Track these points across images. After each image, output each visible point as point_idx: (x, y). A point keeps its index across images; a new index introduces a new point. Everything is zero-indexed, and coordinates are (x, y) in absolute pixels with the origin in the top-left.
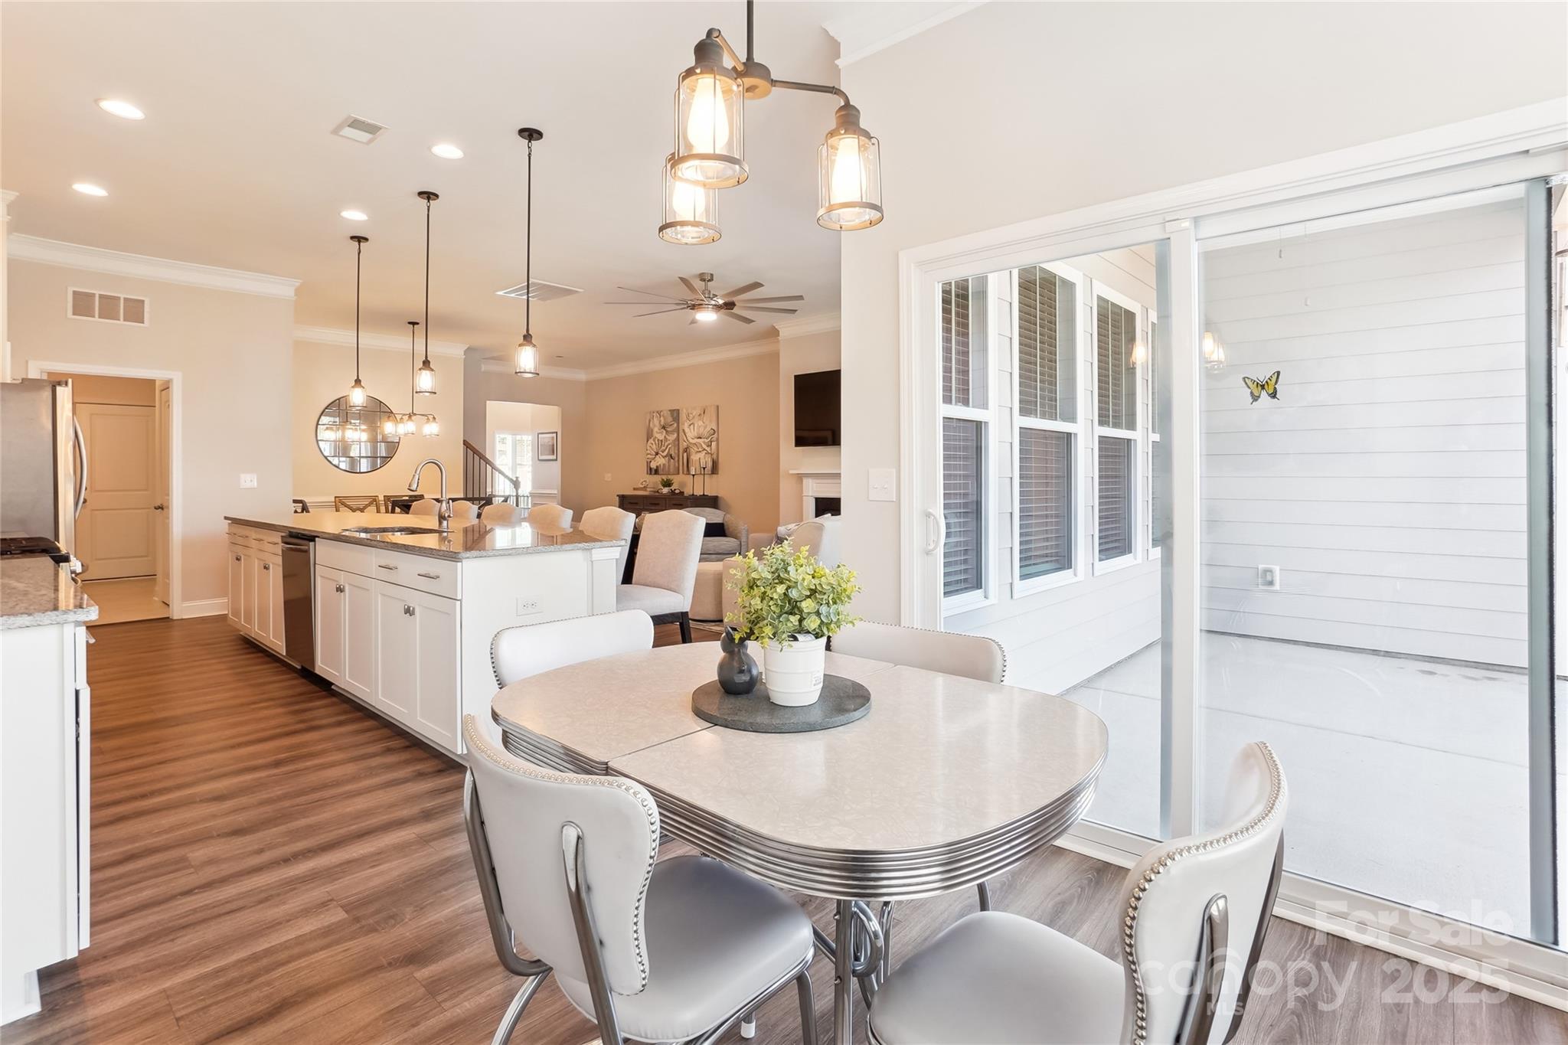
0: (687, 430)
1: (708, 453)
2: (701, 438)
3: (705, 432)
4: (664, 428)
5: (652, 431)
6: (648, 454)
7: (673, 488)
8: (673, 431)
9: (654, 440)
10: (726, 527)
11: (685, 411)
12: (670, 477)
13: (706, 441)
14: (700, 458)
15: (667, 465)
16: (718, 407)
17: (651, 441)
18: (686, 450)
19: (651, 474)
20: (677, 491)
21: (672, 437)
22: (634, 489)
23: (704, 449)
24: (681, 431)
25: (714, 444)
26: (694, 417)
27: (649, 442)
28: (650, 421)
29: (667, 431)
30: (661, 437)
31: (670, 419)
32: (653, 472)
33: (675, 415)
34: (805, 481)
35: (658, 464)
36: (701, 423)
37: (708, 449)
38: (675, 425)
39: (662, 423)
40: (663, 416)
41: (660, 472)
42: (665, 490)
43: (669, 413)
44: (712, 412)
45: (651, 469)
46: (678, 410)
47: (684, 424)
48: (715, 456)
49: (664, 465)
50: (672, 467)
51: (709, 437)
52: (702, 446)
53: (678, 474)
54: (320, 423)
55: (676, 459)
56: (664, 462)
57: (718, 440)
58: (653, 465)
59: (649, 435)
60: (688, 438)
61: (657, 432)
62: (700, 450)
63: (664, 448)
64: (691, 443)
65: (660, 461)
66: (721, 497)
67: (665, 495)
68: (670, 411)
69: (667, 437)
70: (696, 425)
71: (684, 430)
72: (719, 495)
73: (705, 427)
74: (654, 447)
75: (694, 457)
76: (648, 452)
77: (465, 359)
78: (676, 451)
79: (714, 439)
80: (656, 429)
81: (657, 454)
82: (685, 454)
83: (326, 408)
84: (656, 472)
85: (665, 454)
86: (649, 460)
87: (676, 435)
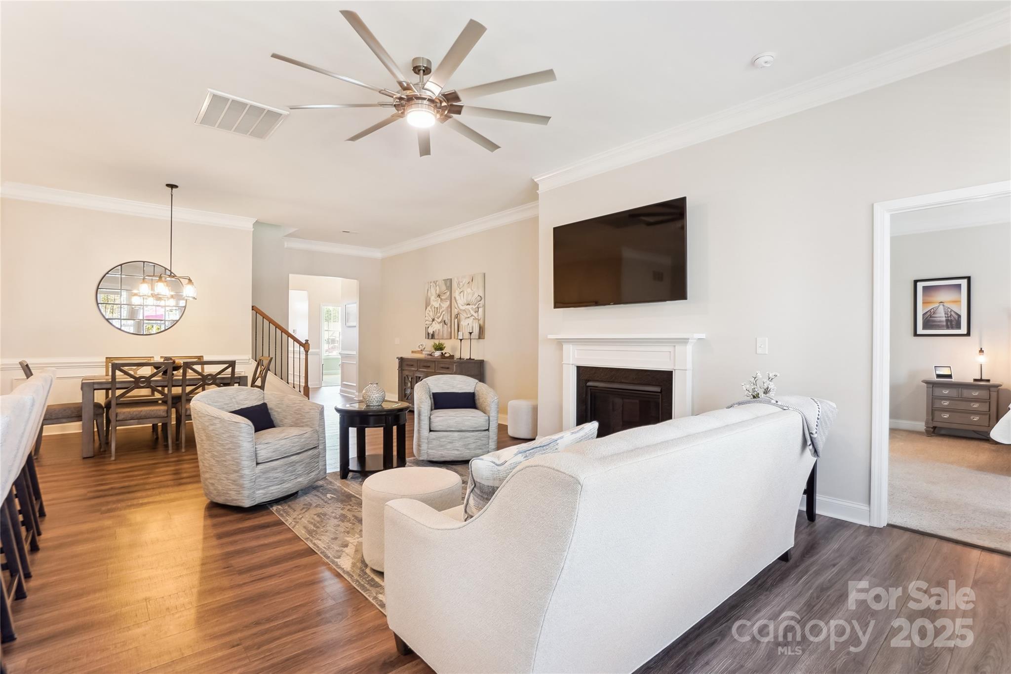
0: (458, 298)
1: (475, 319)
2: (469, 305)
3: (473, 298)
4: (439, 296)
5: (430, 299)
6: (426, 321)
7: (444, 352)
8: (446, 299)
9: (431, 308)
10: (477, 398)
11: (456, 279)
12: (442, 341)
13: (474, 307)
14: (469, 324)
15: (441, 330)
16: (485, 274)
17: (429, 308)
18: (457, 316)
19: (428, 338)
20: (447, 355)
21: (446, 304)
22: (413, 352)
23: (472, 316)
24: (453, 298)
25: (481, 310)
26: (463, 285)
27: (427, 310)
28: (428, 290)
29: (441, 299)
30: (436, 305)
31: (444, 288)
32: (430, 337)
33: (448, 284)
34: (565, 346)
35: (434, 330)
36: (469, 290)
37: (475, 315)
38: (448, 293)
39: (438, 292)
40: (438, 285)
41: (436, 337)
42: (437, 354)
43: (443, 282)
44: (479, 280)
45: (428, 334)
46: (451, 279)
47: (455, 292)
48: (481, 322)
49: (439, 330)
50: (445, 332)
51: (476, 303)
52: (470, 311)
53: (451, 338)
54: (99, 287)
55: (449, 325)
56: (439, 328)
57: (484, 306)
58: (431, 331)
59: (427, 304)
60: (459, 305)
61: (433, 300)
62: (469, 316)
63: (439, 315)
64: (461, 310)
65: (435, 327)
66: (486, 361)
67: (436, 358)
68: (444, 280)
69: (441, 304)
70: (465, 292)
71: (455, 297)
72: (485, 360)
73: (474, 294)
74: (431, 314)
75: (464, 323)
76: (427, 318)
77: (253, 231)
78: (449, 318)
79: (481, 305)
80: (433, 298)
81: (433, 320)
82: (456, 320)
83: (107, 273)
84: (433, 336)
85: (439, 320)
86: (427, 326)
87: (448, 303)
